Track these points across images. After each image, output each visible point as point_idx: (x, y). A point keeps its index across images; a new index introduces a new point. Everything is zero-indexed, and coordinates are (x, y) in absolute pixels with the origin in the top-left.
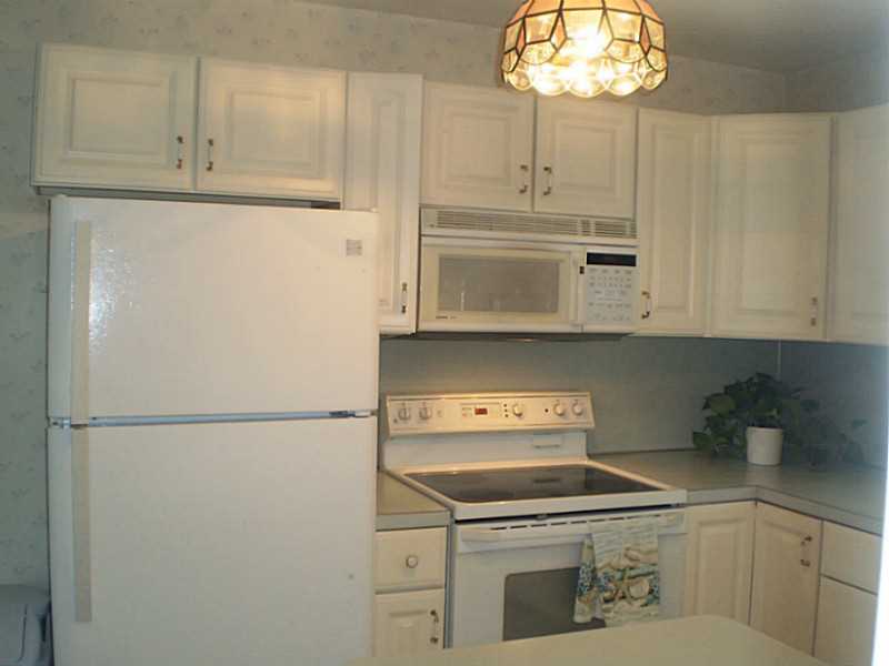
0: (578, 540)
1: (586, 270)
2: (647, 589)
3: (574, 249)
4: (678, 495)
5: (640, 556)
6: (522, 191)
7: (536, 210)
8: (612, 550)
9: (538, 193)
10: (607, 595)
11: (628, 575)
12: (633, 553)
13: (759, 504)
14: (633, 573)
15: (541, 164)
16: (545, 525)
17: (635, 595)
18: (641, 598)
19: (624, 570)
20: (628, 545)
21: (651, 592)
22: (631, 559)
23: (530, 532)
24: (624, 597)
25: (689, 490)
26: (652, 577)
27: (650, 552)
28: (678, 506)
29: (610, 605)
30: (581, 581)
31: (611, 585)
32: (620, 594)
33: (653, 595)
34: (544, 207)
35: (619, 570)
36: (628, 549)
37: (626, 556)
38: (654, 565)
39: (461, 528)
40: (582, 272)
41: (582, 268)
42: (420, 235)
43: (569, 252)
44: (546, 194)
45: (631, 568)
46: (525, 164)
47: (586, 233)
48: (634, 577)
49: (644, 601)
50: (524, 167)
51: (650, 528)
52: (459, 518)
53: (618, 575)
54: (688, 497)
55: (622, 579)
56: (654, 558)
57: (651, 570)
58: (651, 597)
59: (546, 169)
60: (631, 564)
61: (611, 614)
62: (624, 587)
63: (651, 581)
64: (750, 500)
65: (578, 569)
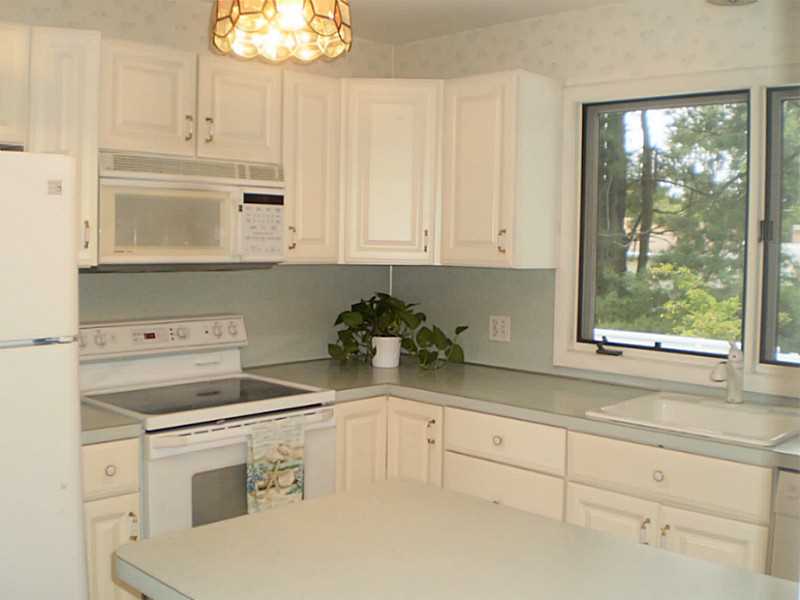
0: (243, 439)
1: (243, 209)
2: (292, 479)
3: (233, 190)
4: (329, 396)
5: (289, 451)
6: (187, 139)
7: (200, 155)
8: (266, 445)
9: (201, 141)
10: (261, 483)
11: (279, 467)
12: (284, 448)
13: (390, 398)
14: (283, 465)
15: (203, 114)
17: (284, 484)
18: (288, 486)
19: (276, 463)
20: (281, 442)
21: (296, 482)
22: (283, 454)
24: (273, 486)
25: (337, 390)
26: (296, 469)
27: (297, 448)
29: (263, 492)
31: (265, 476)
32: (271, 484)
33: (299, 485)
34: (207, 153)
35: (271, 462)
36: (281, 445)
37: (279, 451)
38: (299, 459)
39: (153, 437)
40: (241, 210)
41: (241, 207)
42: (99, 177)
43: (228, 193)
44: (208, 141)
45: (282, 462)
46: (189, 114)
47: (242, 176)
48: (283, 469)
49: (289, 489)
50: (188, 117)
51: (299, 427)
52: (149, 429)
53: (271, 467)
54: (337, 396)
55: (273, 470)
56: (300, 453)
57: (296, 463)
58: (295, 486)
59: (208, 119)
60: (282, 458)
61: (263, 501)
62: (274, 477)
63: (296, 472)
64: (384, 395)
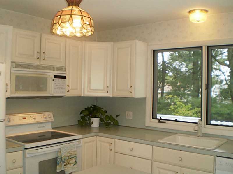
0: (57, 150)
1: (54, 80)
2: (74, 161)
3: (51, 74)
4: (80, 136)
5: (72, 153)
6: (37, 59)
7: (41, 64)
8: (65, 152)
9: (42, 59)
10: (65, 164)
11: (69, 158)
12: (70, 152)
13: (97, 137)
14: (71, 157)
15: (43, 51)
16: (48, 147)
17: (71, 163)
18: (73, 163)
19: (69, 157)
20: (69, 150)
21: (75, 161)
22: (70, 154)
23: (44, 150)
24: (69, 164)
25: (82, 135)
26: (75, 158)
27: (74, 151)
28: (79, 139)
29: (66, 166)
30: (58, 161)
31: (66, 161)
32: (68, 163)
33: (76, 162)
34: (43, 63)
35: (67, 157)
36: (69, 151)
37: (69, 153)
38: (76, 154)
39: (27, 150)
40: (53, 80)
41: (53, 79)
42: (11, 70)
43: (49, 75)
44: (43, 59)
45: (70, 156)
46: (38, 51)
47: (54, 70)
48: (71, 158)
49: (73, 164)
50: (38, 52)
51: (74, 145)
52: (26, 148)
53: (67, 158)
54: (82, 136)
55: (68, 159)
56: (75, 153)
57: (75, 156)
58: (75, 163)
59: (44, 53)
60: (70, 155)
61: (66, 169)
62: (69, 161)
63: (75, 159)
64: (95, 136)
65: (57, 158)
